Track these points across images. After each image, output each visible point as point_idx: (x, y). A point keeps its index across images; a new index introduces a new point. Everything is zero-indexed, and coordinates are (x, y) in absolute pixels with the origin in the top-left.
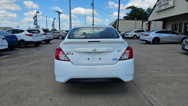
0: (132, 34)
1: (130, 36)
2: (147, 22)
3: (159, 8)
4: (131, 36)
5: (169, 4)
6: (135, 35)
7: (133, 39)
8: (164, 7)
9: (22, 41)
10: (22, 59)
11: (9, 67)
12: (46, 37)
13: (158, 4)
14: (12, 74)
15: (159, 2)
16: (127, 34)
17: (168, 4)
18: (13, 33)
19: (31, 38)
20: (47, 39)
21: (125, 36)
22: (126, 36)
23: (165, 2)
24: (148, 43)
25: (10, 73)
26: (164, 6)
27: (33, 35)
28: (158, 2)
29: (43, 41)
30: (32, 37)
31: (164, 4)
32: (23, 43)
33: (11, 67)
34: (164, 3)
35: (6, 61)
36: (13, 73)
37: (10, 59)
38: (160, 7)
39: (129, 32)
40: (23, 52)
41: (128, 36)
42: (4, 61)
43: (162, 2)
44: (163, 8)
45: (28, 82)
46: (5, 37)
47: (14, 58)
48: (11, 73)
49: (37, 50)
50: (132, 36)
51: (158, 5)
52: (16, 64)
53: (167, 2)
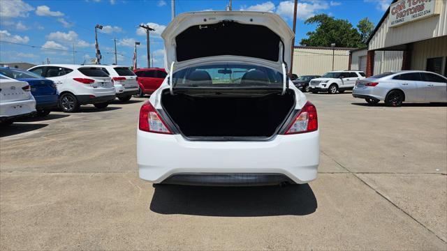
0: (327, 82)
1: (323, 87)
2: (365, 53)
3: (399, 18)
4: (325, 85)
5: (425, 10)
6: (334, 84)
7: (330, 93)
8: (410, 15)
9: (67, 94)
10: (74, 139)
11: (48, 159)
12: (123, 85)
13: (394, 8)
14: (61, 181)
15: (398, 3)
16: (314, 82)
17: (421, 7)
18: (45, 75)
19: (90, 88)
20: (125, 92)
21: (310, 86)
22: (313, 87)
23: (414, 3)
24: (373, 102)
25: (53, 176)
26: (412, 13)
27: (93, 81)
28: (395, 5)
29: (117, 95)
30: (92, 84)
31: (410, 9)
32: (69, 100)
33: (52, 159)
34: (412, 6)
35: (35, 144)
36: (62, 177)
37: (45, 140)
38: (402, 15)
39: (318, 77)
40: (74, 122)
41: (317, 86)
42: (30, 145)
43: (407, 5)
44: (409, 18)
45: (112, 204)
46: (28, 84)
47: (53, 138)
48: (58, 176)
49: (104, 118)
50: (327, 87)
51: (394, 11)
52: (64, 153)
53: (418, 4)
